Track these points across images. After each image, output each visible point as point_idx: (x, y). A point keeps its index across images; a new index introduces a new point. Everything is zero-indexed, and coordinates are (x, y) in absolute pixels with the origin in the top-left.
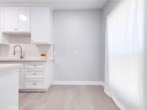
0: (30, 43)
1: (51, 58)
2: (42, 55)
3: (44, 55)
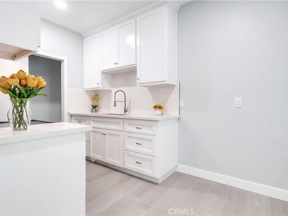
0: (136, 85)
1: (175, 114)
2: (155, 107)
3: (160, 108)
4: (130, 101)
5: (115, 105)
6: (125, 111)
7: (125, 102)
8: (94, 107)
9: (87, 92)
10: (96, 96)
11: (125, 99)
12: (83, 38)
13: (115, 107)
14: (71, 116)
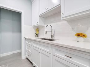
2: (79, 35)
3: (83, 35)
4: (55, 31)
5: (46, 34)
6: (52, 37)
7: (52, 32)
8: (37, 35)
9: (34, 27)
10: (37, 29)
11: (52, 30)
12: (31, 2)
13: (46, 35)
14: (26, 39)
